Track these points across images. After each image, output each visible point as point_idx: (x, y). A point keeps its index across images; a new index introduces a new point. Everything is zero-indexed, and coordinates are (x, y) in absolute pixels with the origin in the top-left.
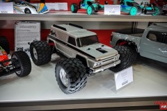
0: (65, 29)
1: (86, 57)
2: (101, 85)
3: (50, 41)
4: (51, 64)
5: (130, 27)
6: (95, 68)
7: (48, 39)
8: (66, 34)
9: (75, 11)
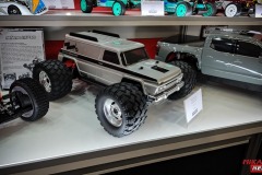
0: (95, 40)
1: (140, 80)
2: (161, 120)
3: (65, 60)
4: (71, 96)
5: (178, 33)
6: (157, 95)
7: (61, 56)
8: (99, 48)
9: (88, 11)
